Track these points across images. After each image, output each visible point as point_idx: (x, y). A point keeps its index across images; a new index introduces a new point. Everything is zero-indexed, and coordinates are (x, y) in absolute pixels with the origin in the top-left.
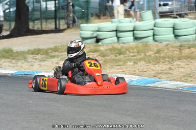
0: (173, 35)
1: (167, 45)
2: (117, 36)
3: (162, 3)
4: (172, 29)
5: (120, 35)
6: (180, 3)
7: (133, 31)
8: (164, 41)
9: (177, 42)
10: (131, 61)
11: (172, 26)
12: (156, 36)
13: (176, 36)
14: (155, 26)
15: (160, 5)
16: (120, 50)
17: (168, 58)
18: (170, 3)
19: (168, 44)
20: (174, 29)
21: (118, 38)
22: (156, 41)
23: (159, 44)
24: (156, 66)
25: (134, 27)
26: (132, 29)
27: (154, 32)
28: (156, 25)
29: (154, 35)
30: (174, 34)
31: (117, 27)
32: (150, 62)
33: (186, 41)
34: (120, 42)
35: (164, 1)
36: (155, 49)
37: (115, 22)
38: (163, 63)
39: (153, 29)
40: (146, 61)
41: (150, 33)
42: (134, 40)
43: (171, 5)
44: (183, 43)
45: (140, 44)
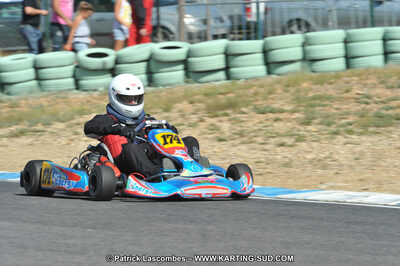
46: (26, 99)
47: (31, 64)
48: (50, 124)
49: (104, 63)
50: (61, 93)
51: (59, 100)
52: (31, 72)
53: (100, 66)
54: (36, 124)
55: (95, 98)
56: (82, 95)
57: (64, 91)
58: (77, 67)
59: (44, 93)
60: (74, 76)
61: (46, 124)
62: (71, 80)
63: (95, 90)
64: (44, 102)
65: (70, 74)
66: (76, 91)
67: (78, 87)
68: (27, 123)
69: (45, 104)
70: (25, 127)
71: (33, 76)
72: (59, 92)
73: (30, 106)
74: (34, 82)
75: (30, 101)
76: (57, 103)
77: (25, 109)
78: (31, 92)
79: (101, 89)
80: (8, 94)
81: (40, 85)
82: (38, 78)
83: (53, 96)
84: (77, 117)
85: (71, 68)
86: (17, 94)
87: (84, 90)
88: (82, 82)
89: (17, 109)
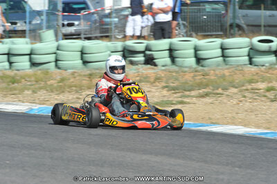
0: (81, 61)
1: (73, 74)
2: (9, 61)
3: (66, 23)
4: (80, 53)
5: (13, 59)
6: (89, 23)
7: (30, 55)
8: (70, 69)
9: (85, 69)
10: (28, 89)
11: (80, 49)
12: (59, 62)
13: (85, 63)
14: (58, 49)
15: (63, 25)
16: (13, 78)
17: (76, 87)
18: (76, 23)
19: (75, 72)
20: (82, 53)
21: (11, 63)
22: (59, 68)
23: (64, 72)
24: (61, 96)
25: (32, 50)
26: (29, 52)
27: (56, 57)
28: (60, 48)
29: (57, 61)
30: (82, 59)
31: (10, 49)
32: (52, 92)
33: (97, 69)
34: (13, 68)
35: (68, 20)
36: (58, 78)
37: (6, 44)
38: (69, 92)
39: (55, 53)
40: (47, 90)
41: (52, 57)
42: (31, 66)
43: (78, 25)
44: (94, 71)
45: (39, 72)
46: (214, 70)
47: (219, 46)
48: (227, 89)
49: (270, 47)
50: (239, 67)
51: (237, 72)
52: (220, 50)
53: (267, 49)
54: (218, 89)
55: (262, 71)
56: (253, 69)
57: (241, 65)
58: (251, 49)
59: (228, 66)
60: (249, 55)
61: (225, 89)
62: (247, 58)
63: (263, 66)
64: (227, 73)
65: (246, 53)
66: (249, 66)
67: (251, 63)
68: (211, 88)
69: (227, 74)
70: (209, 90)
71: (220, 54)
72: (238, 66)
73: (216, 75)
74: (221, 58)
75: (217, 72)
76: (236, 74)
77: (213, 78)
78: (218, 65)
79: (267, 65)
80: (202, 66)
81: (224, 60)
82: (223, 56)
83: (233, 69)
84: (247, 84)
85: (247, 49)
86: (208, 66)
87: (255, 65)
88: (254, 60)
89: (206, 77)
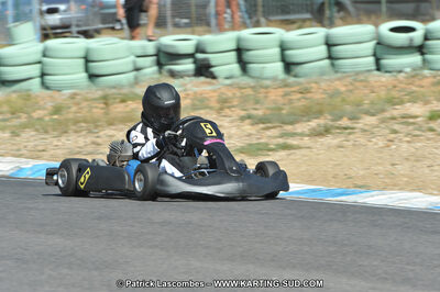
0: (85, 75)
1: (72, 97)
4: (83, 61)
8: (67, 88)
13: (92, 76)
20: (87, 60)
27: (42, 70)
28: (47, 53)
29: (43, 75)
30: (86, 70)
33: (115, 87)
46: (317, 83)
47: (323, 41)
48: (358, 119)
49: (411, 40)
50: (359, 75)
51: (357, 84)
52: (323, 49)
53: (406, 43)
54: (341, 118)
55: (401, 82)
56: (384, 78)
57: (362, 72)
58: (378, 43)
59: (339, 75)
60: (374, 55)
61: (353, 118)
62: (372, 59)
63: (400, 72)
64: (340, 86)
65: (371, 51)
66: (377, 72)
67: (379, 68)
68: (329, 117)
69: (343, 89)
70: (328, 122)
71: (325, 54)
72: (357, 73)
73: (325, 91)
74: (327, 61)
75: (323, 85)
76: (357, 88)
77: (319, 96)
78: (323, 74)
79: (408, 70)
80: (295, 76)
81: (333, 65)
82: (330, 57)
83: (350, 79)
84: (387, 107)
85: (373, 43)
86: (305, 76)
87: (387, 72)
88: (384, 62)
89: (309, 95)
